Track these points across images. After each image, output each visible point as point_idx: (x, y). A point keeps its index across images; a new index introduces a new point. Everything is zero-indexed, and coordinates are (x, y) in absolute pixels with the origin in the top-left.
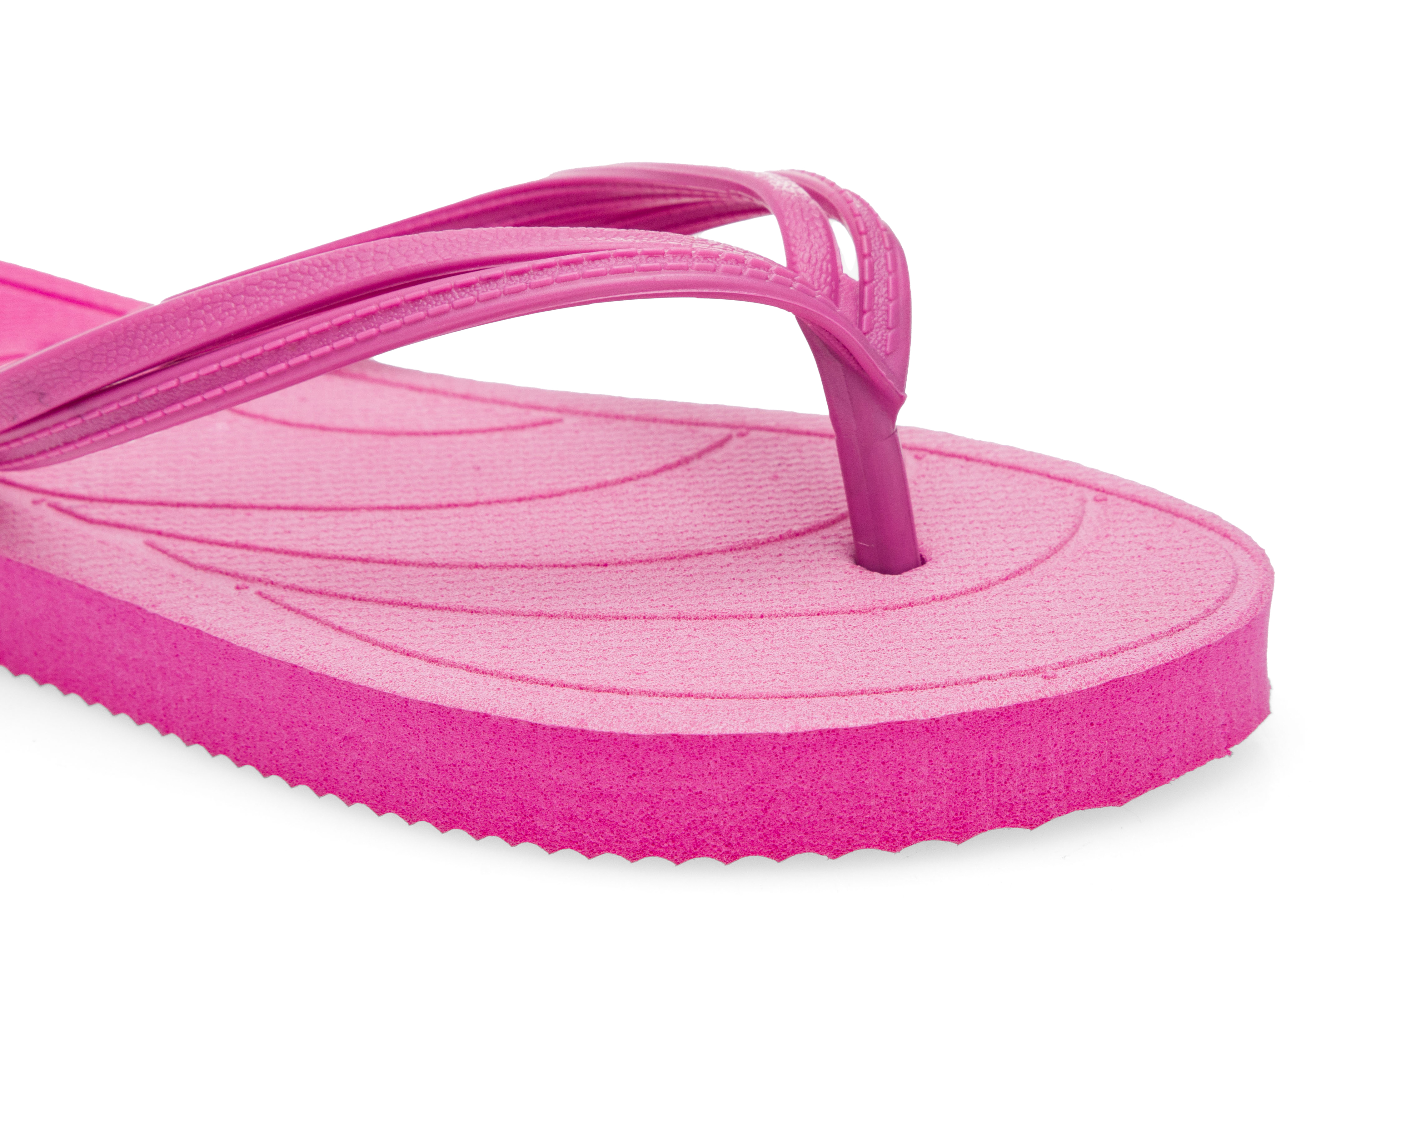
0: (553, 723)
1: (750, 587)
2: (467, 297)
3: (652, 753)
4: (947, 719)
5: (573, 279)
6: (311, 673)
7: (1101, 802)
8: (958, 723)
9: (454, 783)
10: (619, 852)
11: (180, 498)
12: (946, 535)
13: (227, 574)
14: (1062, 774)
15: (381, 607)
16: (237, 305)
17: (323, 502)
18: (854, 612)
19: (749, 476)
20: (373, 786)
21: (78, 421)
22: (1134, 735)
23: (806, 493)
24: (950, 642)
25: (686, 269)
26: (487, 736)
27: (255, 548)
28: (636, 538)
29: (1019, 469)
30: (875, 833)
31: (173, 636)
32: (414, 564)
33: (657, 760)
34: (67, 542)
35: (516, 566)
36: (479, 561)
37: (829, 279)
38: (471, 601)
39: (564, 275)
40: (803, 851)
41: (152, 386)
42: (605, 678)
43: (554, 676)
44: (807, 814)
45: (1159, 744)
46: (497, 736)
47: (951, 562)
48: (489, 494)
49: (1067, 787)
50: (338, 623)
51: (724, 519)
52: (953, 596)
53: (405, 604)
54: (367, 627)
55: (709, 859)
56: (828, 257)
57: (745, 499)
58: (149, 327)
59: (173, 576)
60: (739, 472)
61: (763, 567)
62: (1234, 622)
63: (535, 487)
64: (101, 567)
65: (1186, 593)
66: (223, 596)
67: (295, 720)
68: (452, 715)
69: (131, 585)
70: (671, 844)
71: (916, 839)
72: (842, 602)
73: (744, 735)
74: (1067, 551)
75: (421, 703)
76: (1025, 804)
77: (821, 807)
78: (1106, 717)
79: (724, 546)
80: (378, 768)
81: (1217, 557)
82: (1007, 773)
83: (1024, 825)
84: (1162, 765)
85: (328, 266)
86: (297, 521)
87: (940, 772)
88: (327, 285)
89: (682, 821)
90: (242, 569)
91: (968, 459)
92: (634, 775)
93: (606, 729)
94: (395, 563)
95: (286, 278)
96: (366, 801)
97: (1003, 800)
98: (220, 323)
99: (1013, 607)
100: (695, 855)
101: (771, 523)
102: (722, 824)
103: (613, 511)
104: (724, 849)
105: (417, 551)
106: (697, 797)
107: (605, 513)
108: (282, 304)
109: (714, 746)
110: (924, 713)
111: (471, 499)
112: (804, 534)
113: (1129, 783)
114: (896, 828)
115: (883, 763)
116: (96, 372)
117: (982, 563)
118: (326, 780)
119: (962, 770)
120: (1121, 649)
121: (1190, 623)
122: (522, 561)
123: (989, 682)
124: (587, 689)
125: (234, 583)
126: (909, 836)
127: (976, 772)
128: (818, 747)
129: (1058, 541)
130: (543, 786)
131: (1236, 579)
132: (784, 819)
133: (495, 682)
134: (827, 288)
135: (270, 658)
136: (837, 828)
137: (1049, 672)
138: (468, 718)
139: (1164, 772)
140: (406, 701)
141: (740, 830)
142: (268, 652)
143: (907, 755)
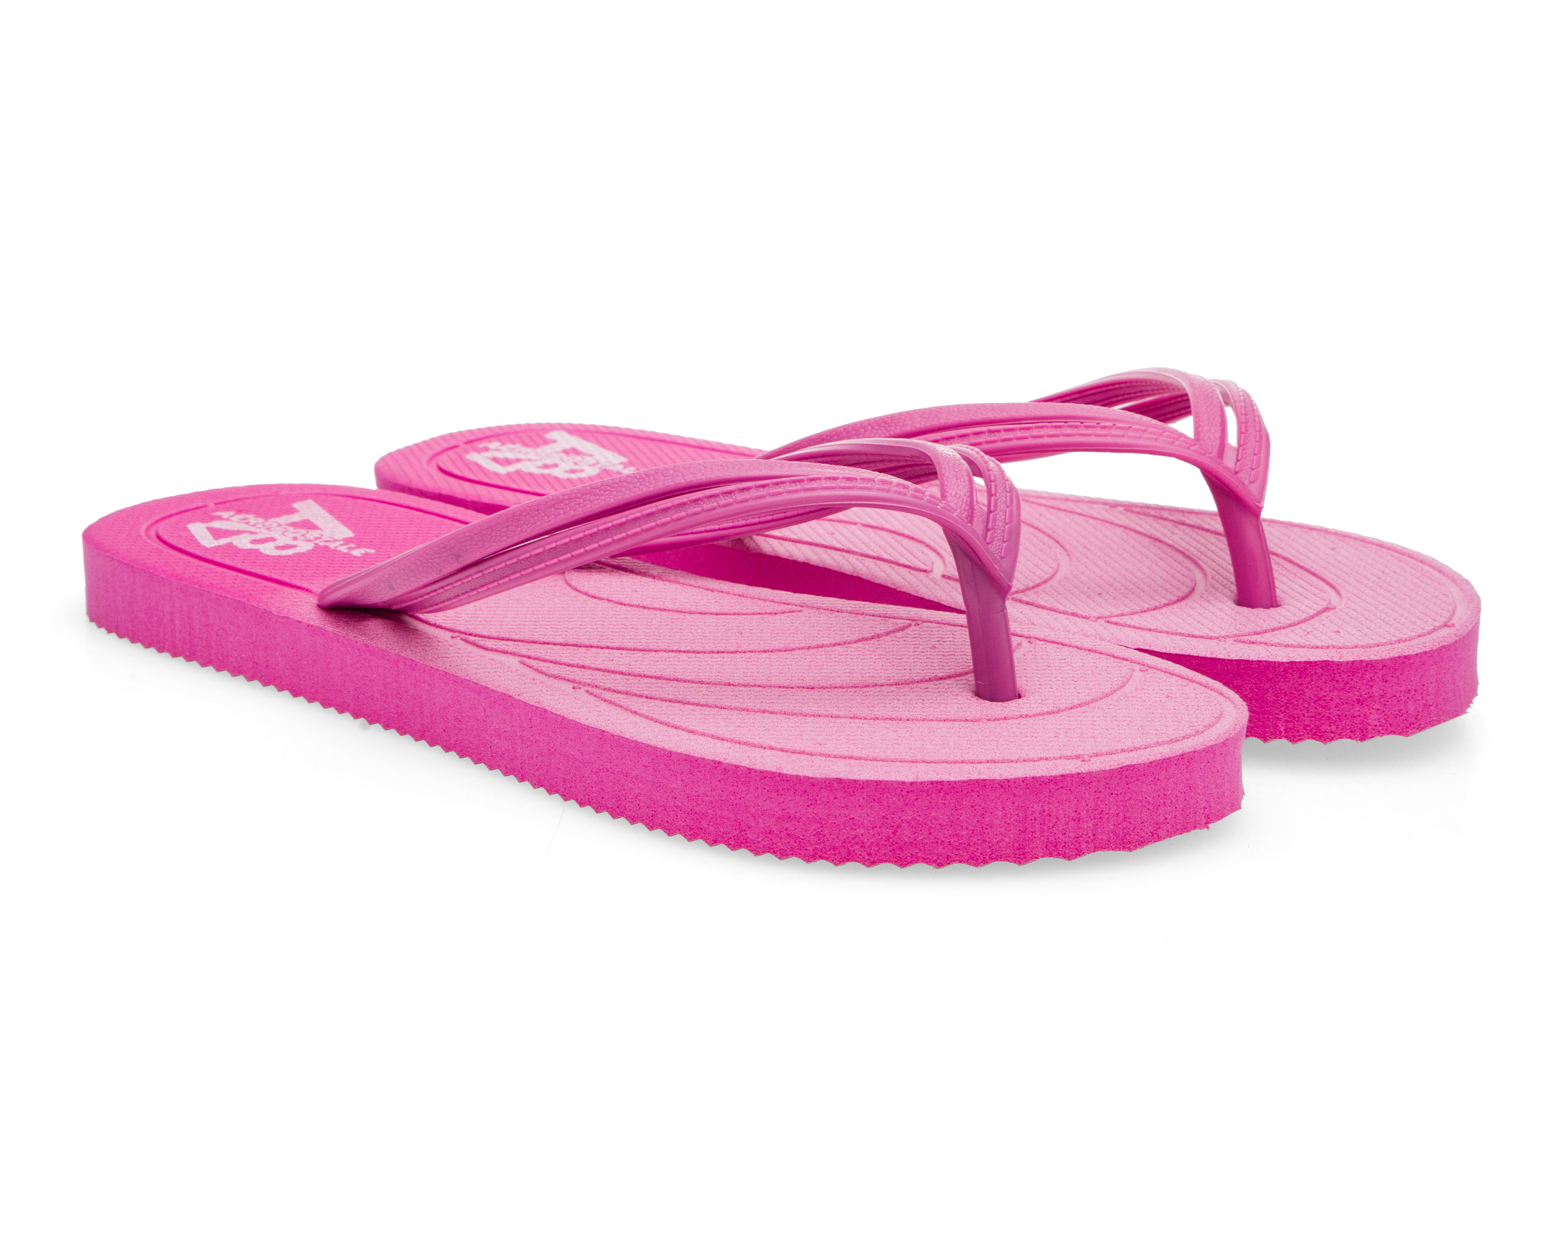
0: (762, 768)
1: (903, 704)
2: (729, 500)
3: (823, 790)
4: (1015, 780)
5: (796, 491)
6: (613, 735)
7: (1117, 847)
8: (1022, 784)
9: (698, 808)
10: (799, 855)
11: (546, 639)
12: (1038, 683)
13: (568, 681)
14: (1091, 825)
15: (664, 703)
16: (584, 501)
17: (638, 646)
18: (967, 720)
19: (917, 646)
20: (647, 811)
21: (480, 574)
22: (1140, 805)
23: (952, 656)
24: (1026, 739)
25: (870, 489)
26: (720, 777)
27: (589, 668)
28: (835, 675)
29: (1095, 652)
30: (965, 853)
31: (530, 714)
32: (689, 681)
33: (826, 795)
34: (469, 659)
35: (755, 686)
36: (731, 682)
37: (967, 508)
38: (722, 702)
39: (790, 488)
40: (917, 861)
41: (527, 552)
42: (799, 746)
43: (767, 742)
44: (921, 837)
45: (1158, 813)
46: (726, 776)
47: (1037, 697)
48: (745, 647)
49: (1094, 835)
50: (634, 708)
51: (895, 667)
52: (1034, 715)
53: (679, 702)
54: (652, 712)
55: (857, 863)
56: (968, 494)
57: (911, 658)
58: (528, 514)
59: (534, 679)
60: (911, 643)
61: (914, 694)
62: (1213, 739)
63: (776, 645)
64: (489, 672)
65: (1186, 722)
66: (563, 691)
67: (601, 768)
68: (698, 762)
69: (506, 683)
70: (833, 852)
71: (992, 859)
72: (960, 714)
73: (883, 781)
74: (1115, 696)
75: (680, 754)
76: (1065, 843)
77: (930, 833)
78: (1122, 790)
79: (891, 682)
80: (651, 799)
81: (1211, 704)
82: (1054, 821)
83: (1064, 857)
84: (1159, 828)
85: (643, 478)
86: (619, 655)
87: (1009, 816)
88: (641, 490)
89: (840, 837)
90: (578, 678)
91: (1062, 644)
92: (811, 804)
93: (795, 773)
94: (677, 680)
95: (616, 485)
96: (642, 821)
97: (1051, 839)
98: (572, 512)
99: (1071, 723)
100: (848, 860)
101: (925, 671)
102: (866, 840)
103: (824, 660)
104: (867, 857)
105: (693, 674)
106: (851, 821)
107: (818, 661)
108: (612, 500)
109: (863, 788)
110: (1000, 775)
111: (733, 649)
112: (946, 678)
113: (1136, 837)
114: (979, 851)
115: (972, 807)
116: (493, 542)
117: (1057, 699)
118: (618, 807)
119: (1024, 815)
120: (1136, 749)
121: (1184, 738)
122: (758, 683)
123: (1047, 762)
124: (786, 751)
125: (572, 685)
126: (987, 857)
127: (1033, 818)
128: (930, 792)
129: (1110, 690)
130: (753, 810)
131: (1220, 716)
132: (906, 839)
133: (726, 744)
134: (966, 513)
135: (588, 726)
136: (941, 847)
137: (1086, 757)
138: (708, 764)
139: (1161, 833)
140: (671, 753)
141: (877, 845)
142: (587, 723)
143: (988, 803)
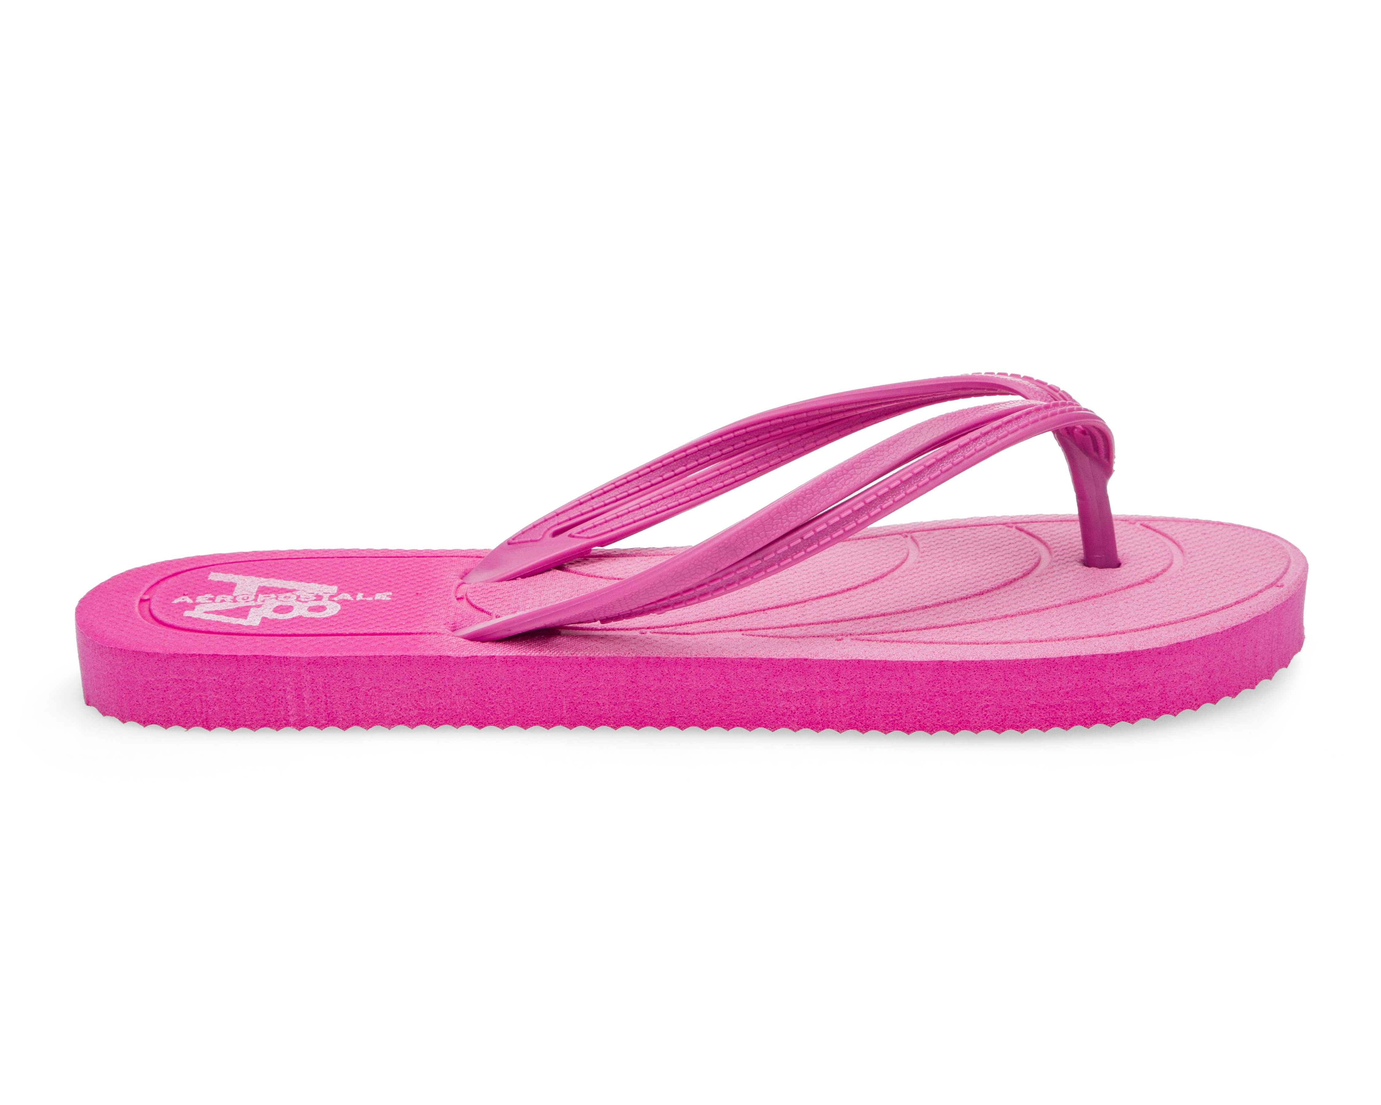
106: (1184, 676)
130: (1108, 689)
141: (1201, 691)
